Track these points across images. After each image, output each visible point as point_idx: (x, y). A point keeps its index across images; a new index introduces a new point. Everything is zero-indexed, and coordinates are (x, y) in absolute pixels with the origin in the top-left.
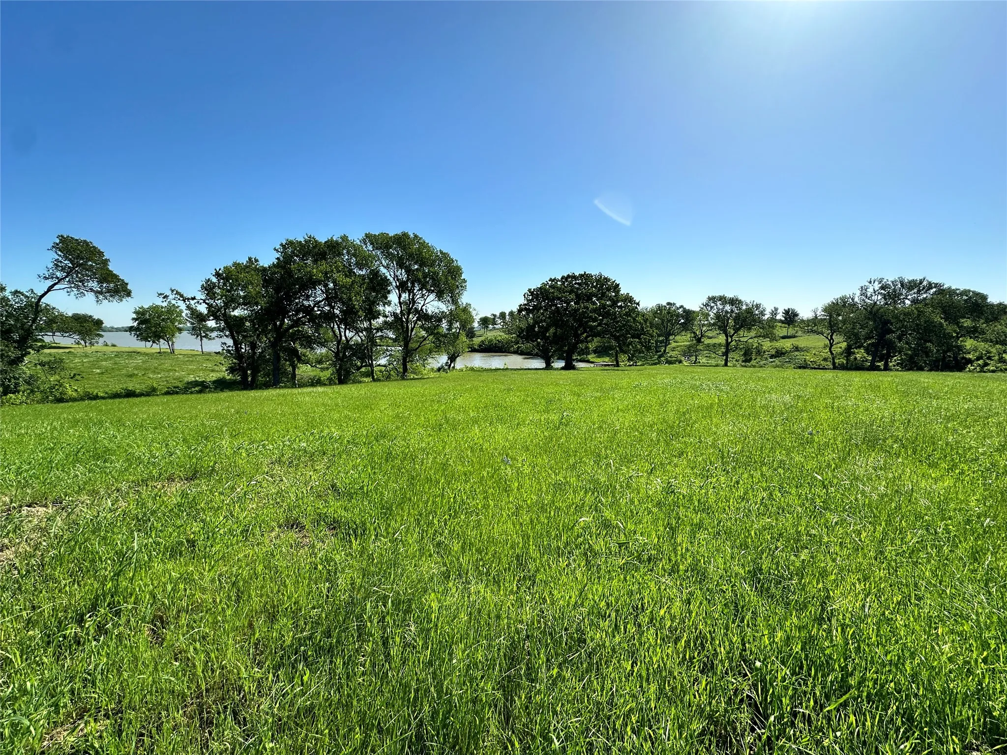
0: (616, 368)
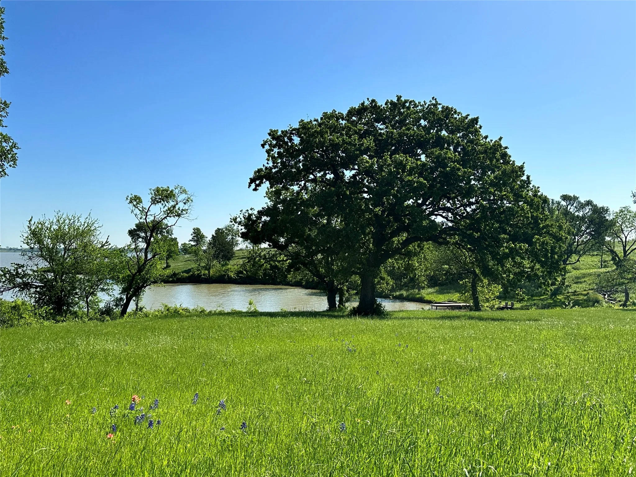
0: (473, 313)
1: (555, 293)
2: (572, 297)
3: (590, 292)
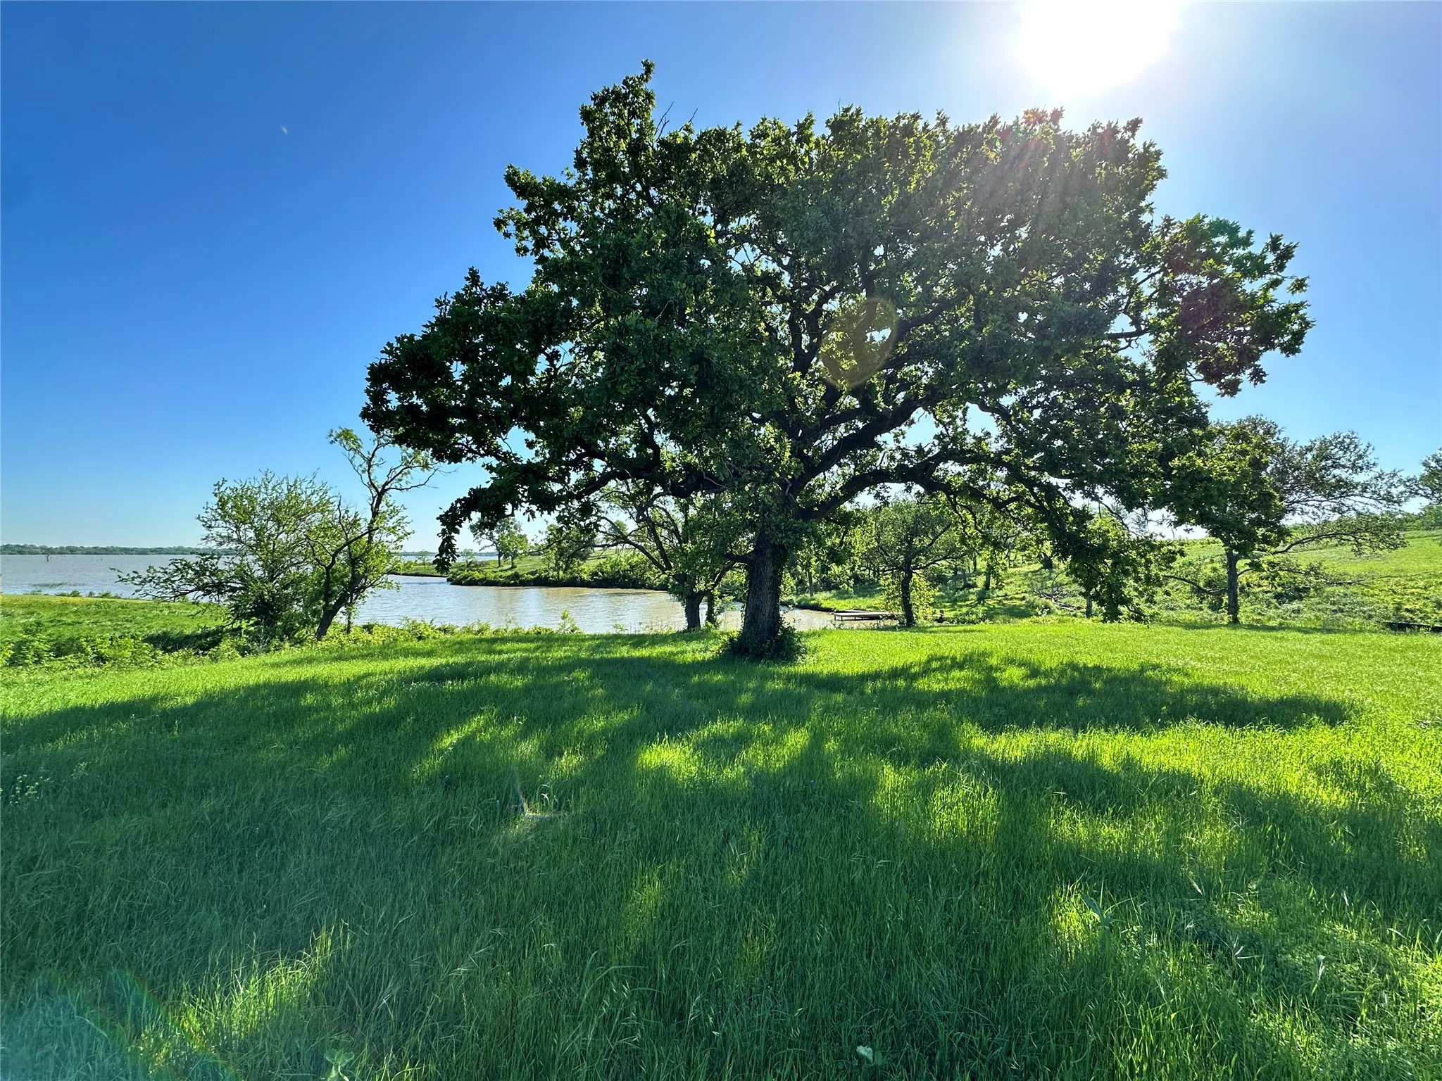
1: (982, 597)
2: (1005, 602)
3: (1027, 595)
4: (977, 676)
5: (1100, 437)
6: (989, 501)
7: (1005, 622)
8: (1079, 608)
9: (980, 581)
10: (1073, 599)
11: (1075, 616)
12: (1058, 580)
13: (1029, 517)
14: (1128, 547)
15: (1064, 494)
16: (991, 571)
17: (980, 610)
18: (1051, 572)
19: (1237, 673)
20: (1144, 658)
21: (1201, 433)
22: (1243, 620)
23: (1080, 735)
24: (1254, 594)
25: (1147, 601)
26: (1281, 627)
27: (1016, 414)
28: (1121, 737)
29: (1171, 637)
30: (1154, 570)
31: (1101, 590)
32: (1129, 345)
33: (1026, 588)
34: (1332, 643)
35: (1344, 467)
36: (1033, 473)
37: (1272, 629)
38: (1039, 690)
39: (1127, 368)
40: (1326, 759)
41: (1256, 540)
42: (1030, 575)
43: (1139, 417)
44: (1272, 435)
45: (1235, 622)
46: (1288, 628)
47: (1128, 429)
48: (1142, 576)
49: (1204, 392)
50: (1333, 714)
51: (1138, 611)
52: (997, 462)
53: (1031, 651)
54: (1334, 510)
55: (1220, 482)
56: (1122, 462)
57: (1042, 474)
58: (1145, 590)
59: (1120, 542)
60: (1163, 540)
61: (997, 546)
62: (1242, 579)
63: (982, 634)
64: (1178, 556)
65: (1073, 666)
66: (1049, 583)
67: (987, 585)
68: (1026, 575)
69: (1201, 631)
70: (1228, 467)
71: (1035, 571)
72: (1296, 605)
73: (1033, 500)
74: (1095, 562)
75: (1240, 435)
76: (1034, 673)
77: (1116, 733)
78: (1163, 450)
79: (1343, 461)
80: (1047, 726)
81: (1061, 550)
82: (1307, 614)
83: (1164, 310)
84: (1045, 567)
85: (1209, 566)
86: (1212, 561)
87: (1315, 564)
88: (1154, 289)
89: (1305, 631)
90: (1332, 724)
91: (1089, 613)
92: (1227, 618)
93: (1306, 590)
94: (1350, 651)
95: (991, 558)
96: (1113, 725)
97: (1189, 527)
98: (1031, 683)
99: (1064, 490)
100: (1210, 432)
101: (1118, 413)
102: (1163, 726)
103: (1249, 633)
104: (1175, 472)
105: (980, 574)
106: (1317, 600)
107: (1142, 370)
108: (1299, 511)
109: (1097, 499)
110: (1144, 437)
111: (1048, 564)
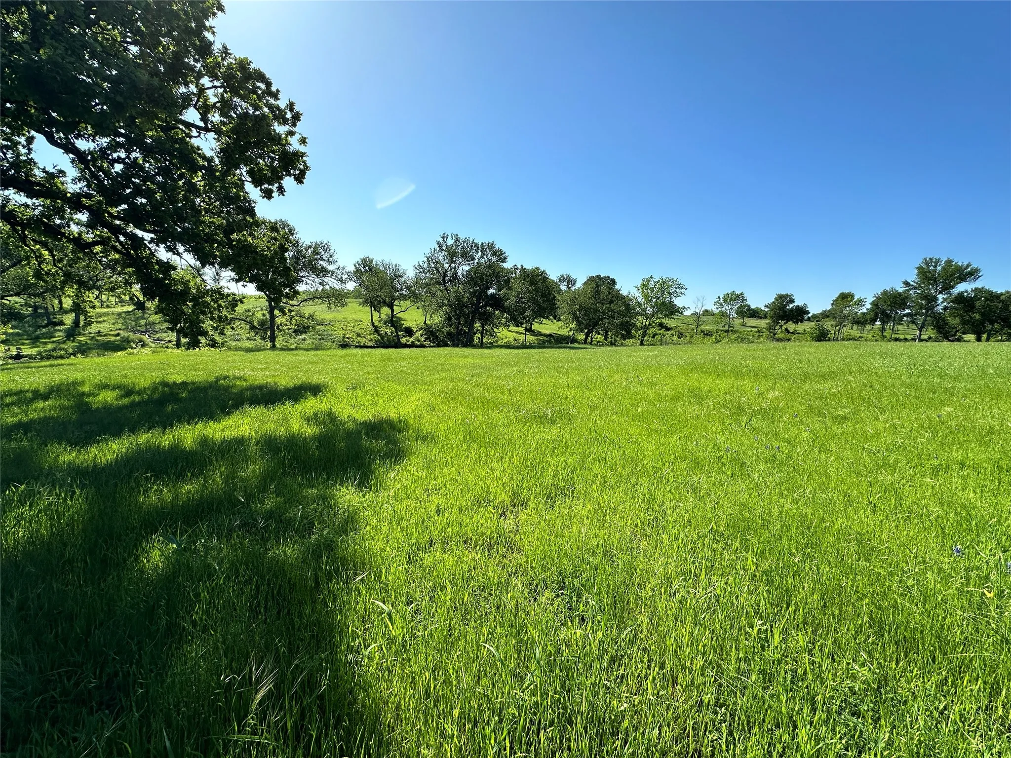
1: (71, 334)
2: (99, 338)
3: (121, 332)
4: (66, 403)
5: (180, 205)
6: (69, 240)
7: (99, 355)
8: (170, 341)
9: (69, 319)
10: (165, 335)
11: (167, 347)
12: (151, 319)
13: (117, 262)
14: (204, 293)
15: (150, 246)
16: (77, 308)
17: (70, 346)
18: (144, 313)
19: (273, 376)
20: (219, 373)
21: (251, 220)
22: (278, 346)
23: (168, 431)
24: (284, 330)
25: (219, 333)
26: (296, 349)
27: (94, 160)
28: (200, 426)
29: (236, 358)
30: (224, 313)
31: (184, 326)
32: (199, 136)
33: (120, 326)
34: (318, 355)
35: (324, 260)
36: (117, 222)
37: (292, 350)
38: (133, 405)
39: (199, 155)
40: (312, 413)
41: (282, 295)
42: (123, 315)
43: (210, 198)
44: (293, 234)
45: (274, 347)
46: (300, 349)
47: (202, 204)
48: (216, 316)
49: (253, 192)
50: (315, 390)
51: (213, 340)
52: (76, 203)
53: (126, 377)
54: (320, 284)
55: (262, 255)
56: (197, 228)
57: (127, 225)
58: (218, 326)
59: (198, 289)
60: (229, 292)
61: (84, 285)
62: (278, 321)
63: (72, 367)
64: (239, 303)
65: (165, 384)
66: (143, 322)
67: (76, 323)
68: (119, 314)
69: (255, 353)
70: (267, 247)
71: (128, 312)
72: (303, 336)
73: (119, 247)
74: (178, 303)
75: (274, 228)
76: (128, 392)
77: (196, 423)
78: (227, 226)
79: (324, 257)
80: (139, 430)
81: (149, 293)
82: (309, 341)
83: (225, 120)
84: (138, 309)
85: (260, 313)
86: (262, 309)
87: (312, 313)
88: (217, 100)
89: (307, 350)
90: (315, 395)
91: (178, 345)
92: (269, 345)
93: (308, 328)
94: (325, 358)
95: (76, 295)
96: (194, 419)
97: (245, 283)
98: (126, 401)
99: (150, 242)
100: (257, 221)
101: (192, 189)
102: (229, 413)
103: (281, 352)
104: (234, 243)
105: (66, 312)
106: (313, 333)
107: (210, 160)
108: (304, 283)
109: (178, 254)
110: (214, 214)
111: (140, 306)
